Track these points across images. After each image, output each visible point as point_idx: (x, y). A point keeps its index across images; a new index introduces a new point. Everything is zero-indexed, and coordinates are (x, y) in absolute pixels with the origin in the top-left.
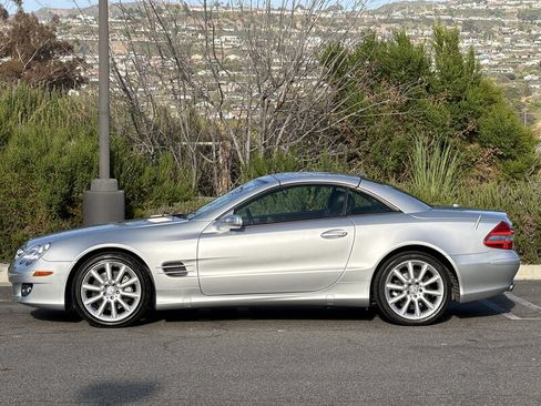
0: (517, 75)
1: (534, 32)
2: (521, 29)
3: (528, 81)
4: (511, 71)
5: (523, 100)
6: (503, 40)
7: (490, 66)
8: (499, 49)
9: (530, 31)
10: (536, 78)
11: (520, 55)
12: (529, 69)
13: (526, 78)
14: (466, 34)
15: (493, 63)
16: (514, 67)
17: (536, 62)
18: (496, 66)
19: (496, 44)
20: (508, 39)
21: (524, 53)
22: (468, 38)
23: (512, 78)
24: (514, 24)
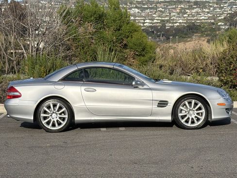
0: (215, 23)
1: (222, 6)
2: (217, 4)
3: (220, 25)
4: (213, 21)
5: (217, 33)
6: (209, 9)
7: (205, 19)
8: (208, 13)
9: (220, 5)
10: (223, 24)
11: (217, 14)
12: (220, 21)
13: (219, 24)
14: (195, 6)
15: (206, 18)
16: (214, 20)
17: (223, 17)
18: (207, 19)
19: (207, 10)
20: (212, 9)
21: (218, 14)
22: (196, 8)
23: (213, 24)
24: (214, 2)
